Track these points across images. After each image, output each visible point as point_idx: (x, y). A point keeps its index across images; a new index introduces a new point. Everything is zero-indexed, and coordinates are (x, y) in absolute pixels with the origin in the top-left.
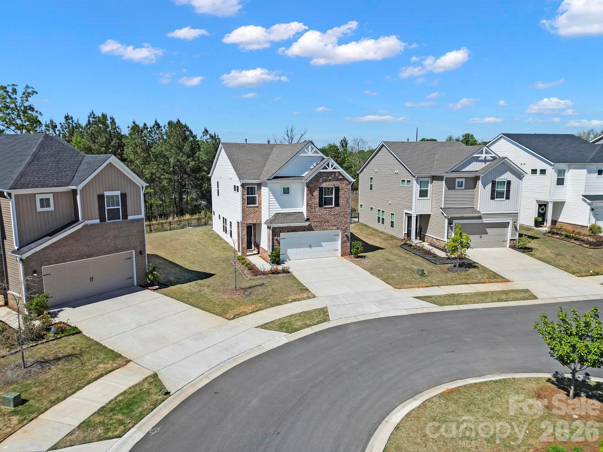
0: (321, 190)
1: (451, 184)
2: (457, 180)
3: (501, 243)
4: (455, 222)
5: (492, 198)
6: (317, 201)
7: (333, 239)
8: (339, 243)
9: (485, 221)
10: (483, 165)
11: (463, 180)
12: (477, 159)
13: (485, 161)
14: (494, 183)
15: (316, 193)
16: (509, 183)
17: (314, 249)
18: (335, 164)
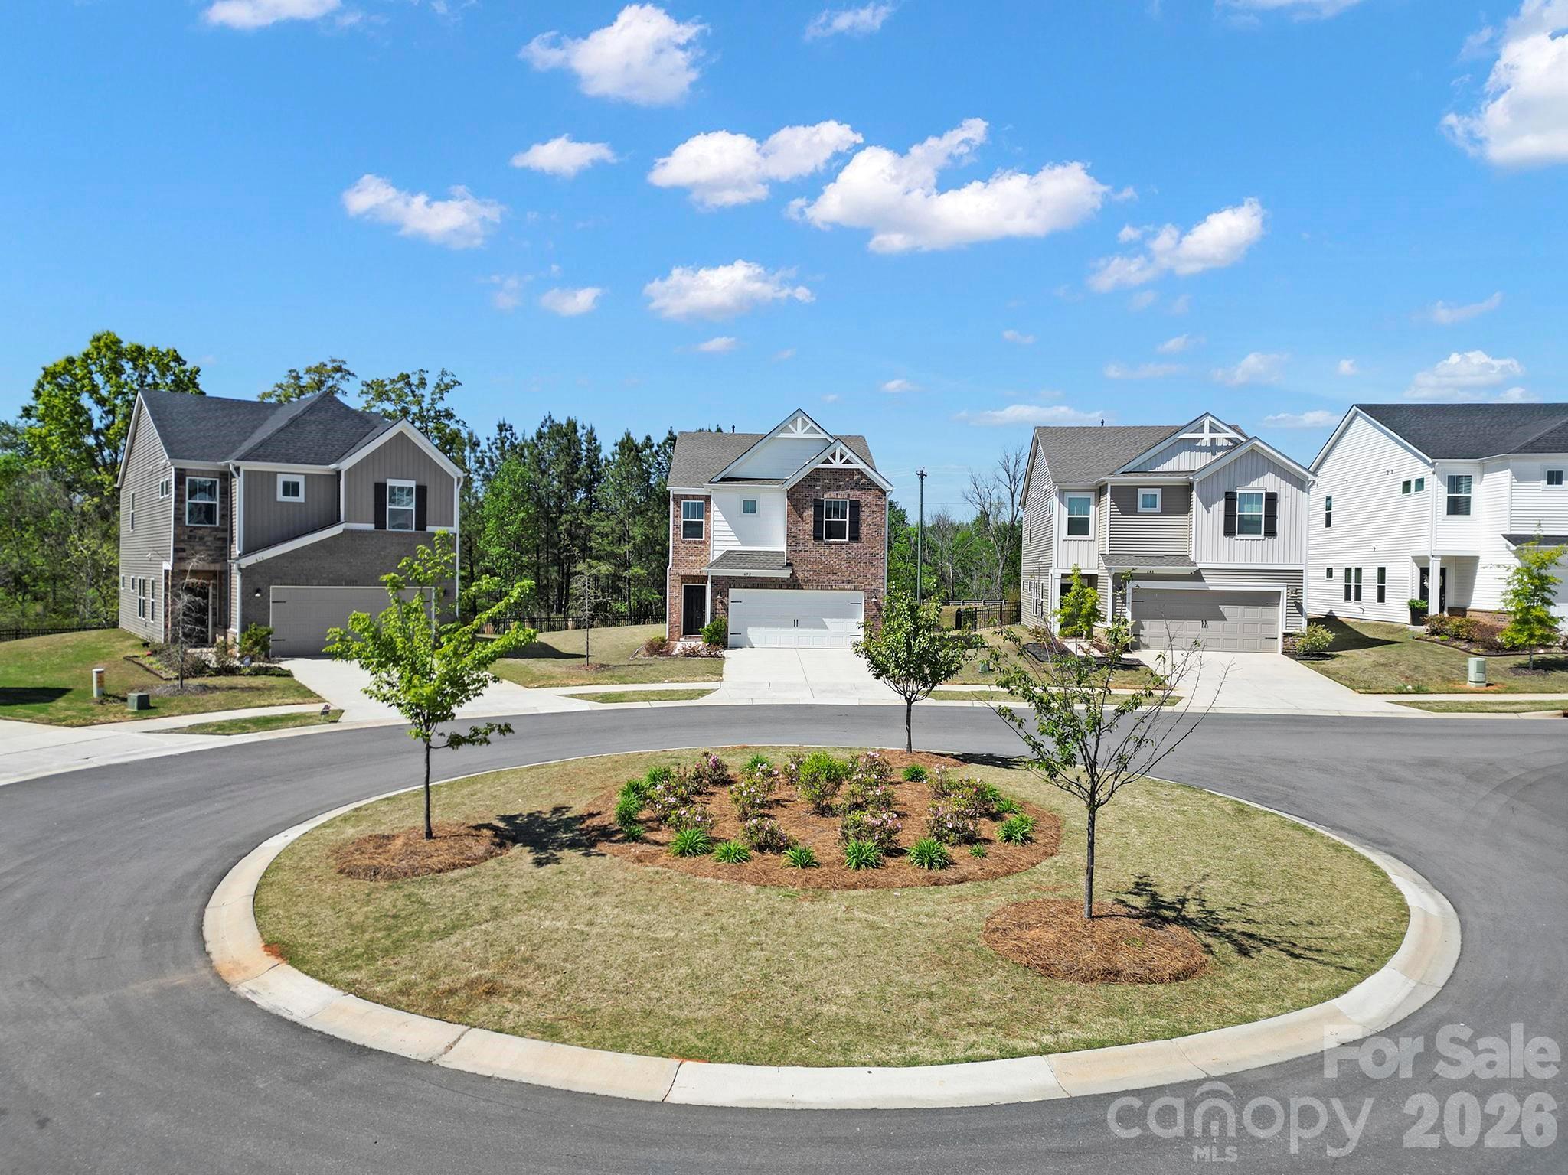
0: (818, 508)
1: (1125, 501)
2: (1142, 492)
3: (1262, 644)
4: (1131, 584)
5: (1229, 532)
6: (810, 528)
7: (846, 611)
8: (860, 620)
9: (1213, 585)
11: (1158, 492)
14: (1230, 498)
15: (809, 513)
16: (1272, 499)
17: (804, 631)
18: (849, 455)
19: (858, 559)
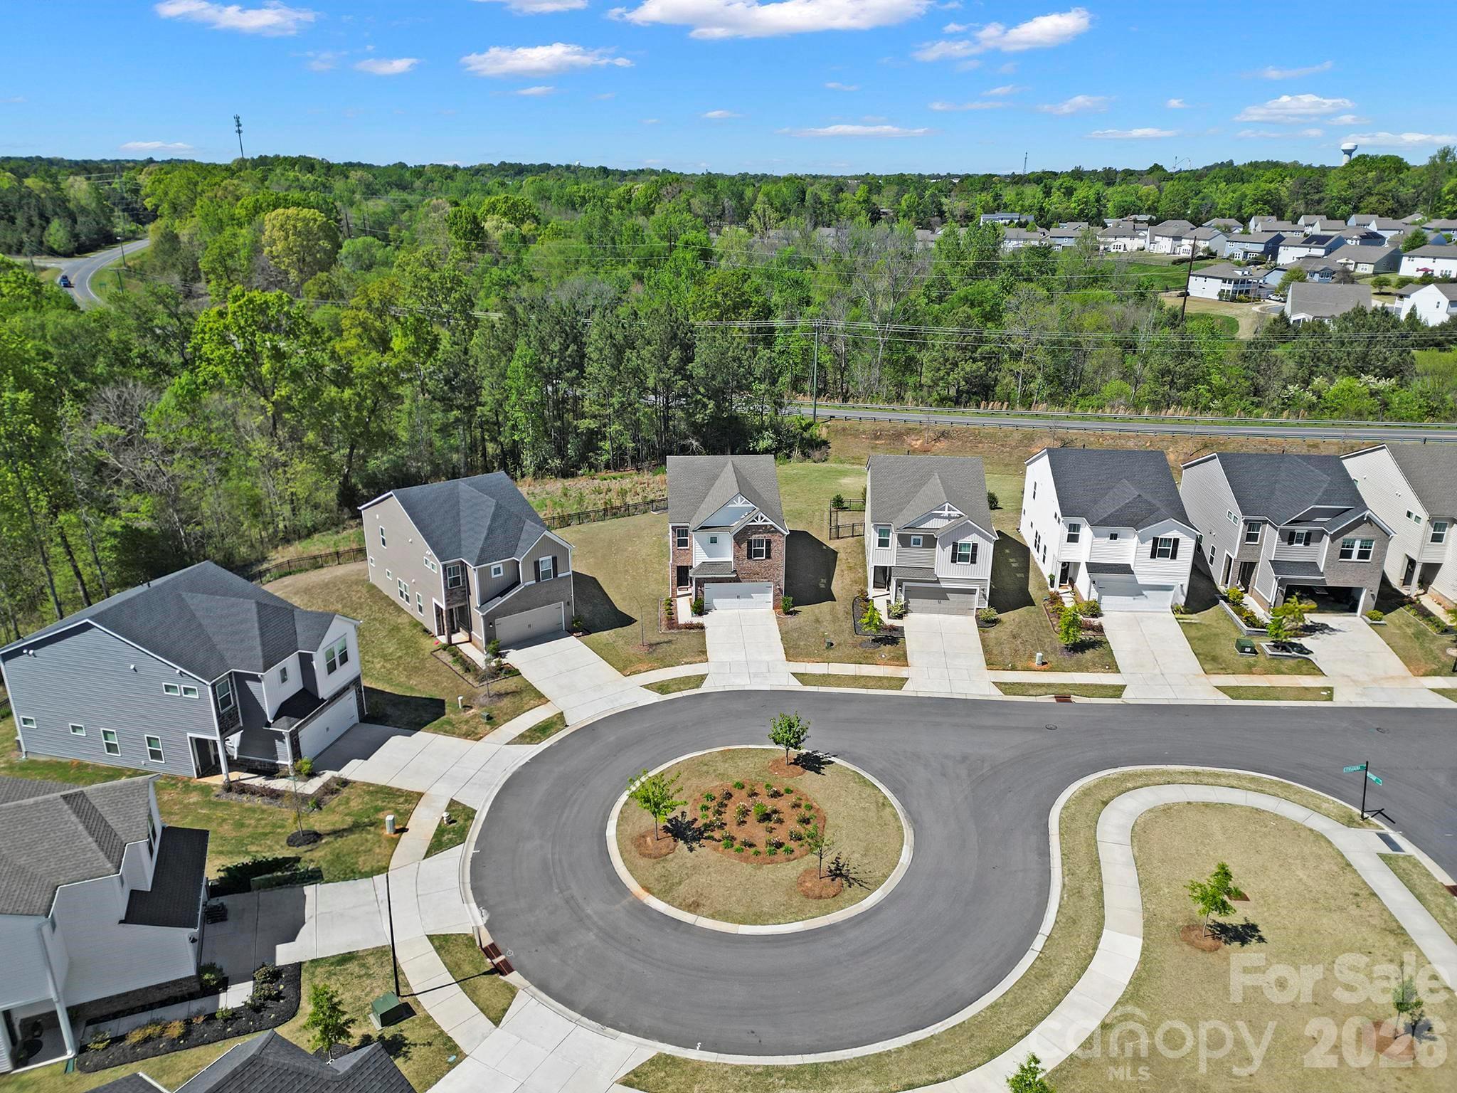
0: (749, 543)
1: (904, 541)
2: (913, 537)
3: (965, 612)
4: (905, 584)
5: (953, 561)
6: (745, 553)
7: (764, 591)
8: (771, 595)
9: (944, 585)
10: (946, 522)
11: (921, 538)
12: (939, 516)
13: (949, 517)
14: (955, 546)
15: (744, 546)
16: (975, 547)
17: (742, 600)
18: (765, 518)
19: (770, 567)
